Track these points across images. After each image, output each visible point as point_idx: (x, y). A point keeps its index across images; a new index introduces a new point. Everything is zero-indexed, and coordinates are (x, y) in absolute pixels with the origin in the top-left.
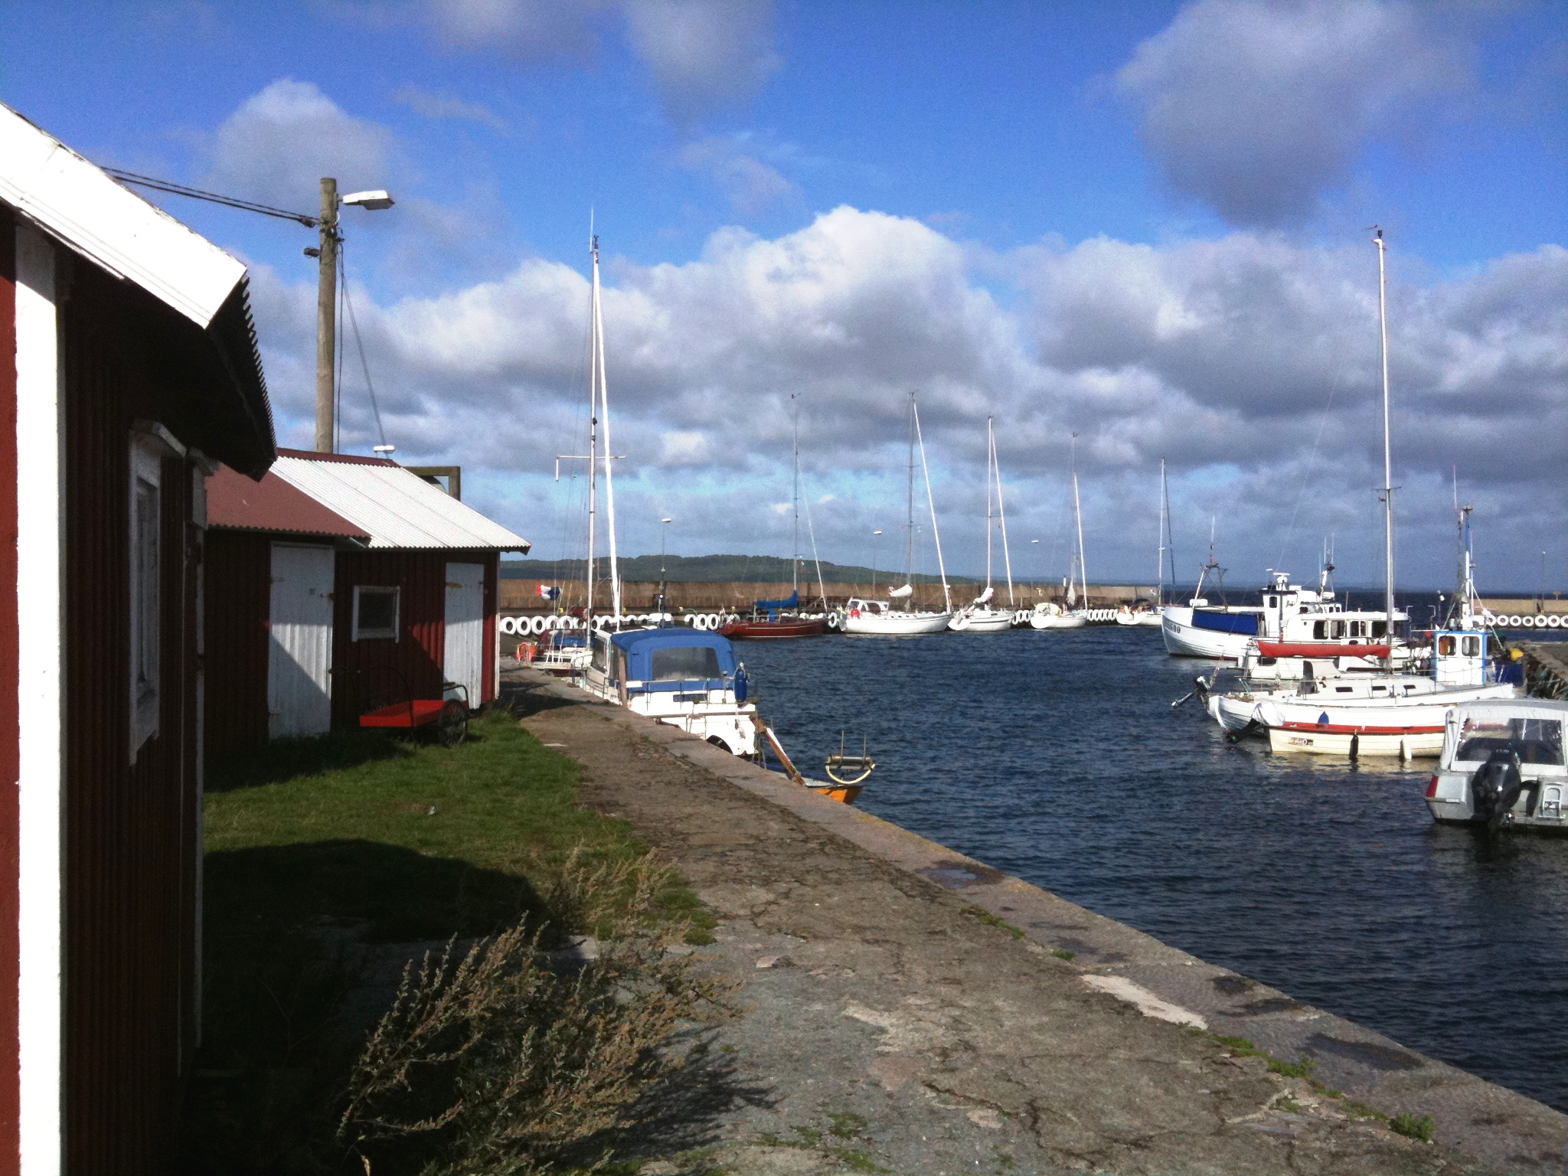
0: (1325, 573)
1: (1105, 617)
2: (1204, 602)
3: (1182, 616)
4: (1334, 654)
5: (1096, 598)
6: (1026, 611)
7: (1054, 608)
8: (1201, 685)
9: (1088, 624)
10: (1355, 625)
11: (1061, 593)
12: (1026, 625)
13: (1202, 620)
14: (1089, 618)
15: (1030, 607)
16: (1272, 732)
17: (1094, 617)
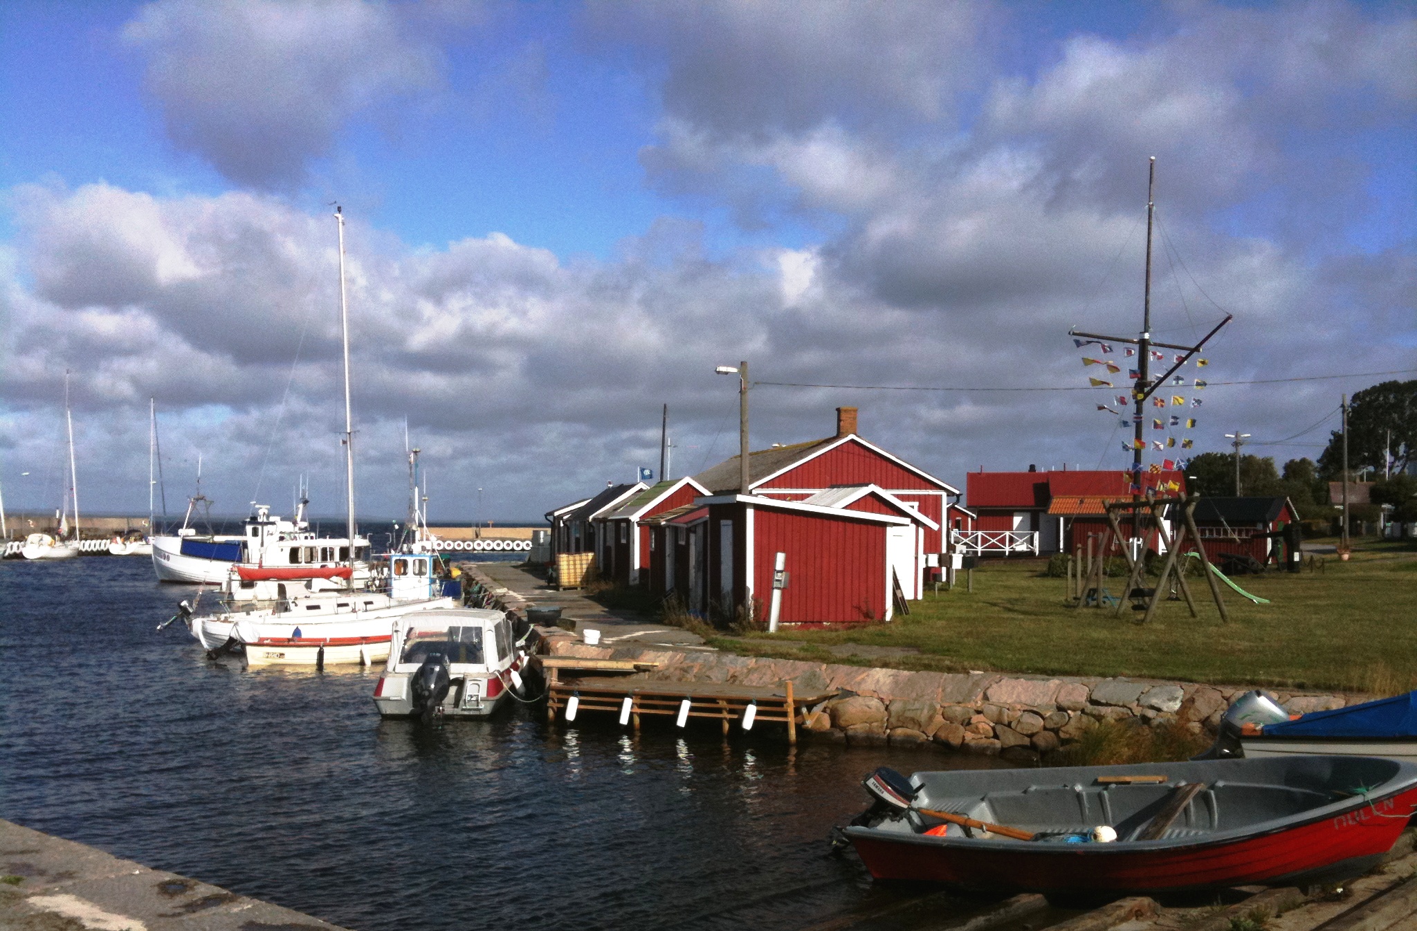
0: (301, 506)
1: (97, 548)
2: (192, 532)
3: (171, 544)
4: (308, 577)
5: (89, 530)
6: (17, 543)
7: (47, 538)
8: (184, 609)
9: (81, 554)
10: (324, 550)
11: (55, 524)
12: (19, 556)
13: (190, 549)
14: (81, 548)
15: (21, 538)
16: (248, 648)
17: (86, 548)
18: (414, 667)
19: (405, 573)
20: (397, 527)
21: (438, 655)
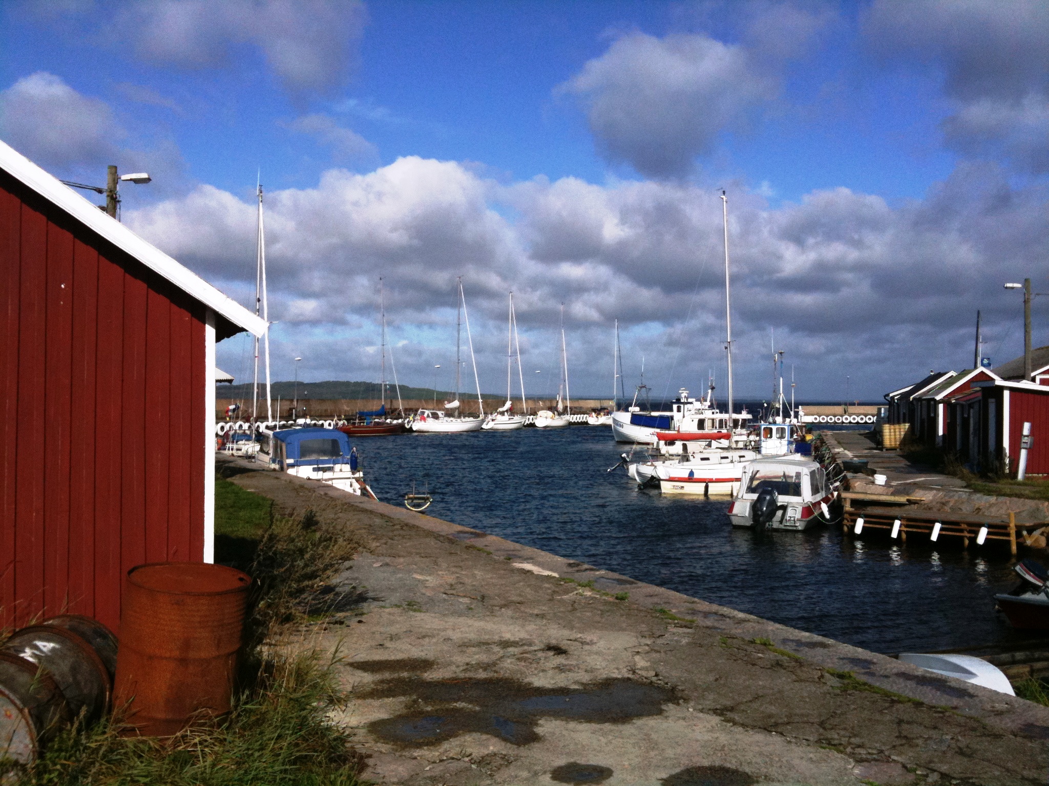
0: (710, 391)
1: (581, 420)
2: (637, 409)
3: (624, 417)
4: (710, 438)
5: (576, 408)
6: (532, 417)
7: (550, 414)
8: (624, 459)
9: (570, 424)
10: (721, 421)
11: (554, 405)
12: (532, 425)
13: (636, 420)
14: (571, 420)
15: (534, 413)
16: (662, 483)
17: (574, 420)
18: (755, 496)
19: (771, 437)
20: (765, 405)
21: (770, 489)
